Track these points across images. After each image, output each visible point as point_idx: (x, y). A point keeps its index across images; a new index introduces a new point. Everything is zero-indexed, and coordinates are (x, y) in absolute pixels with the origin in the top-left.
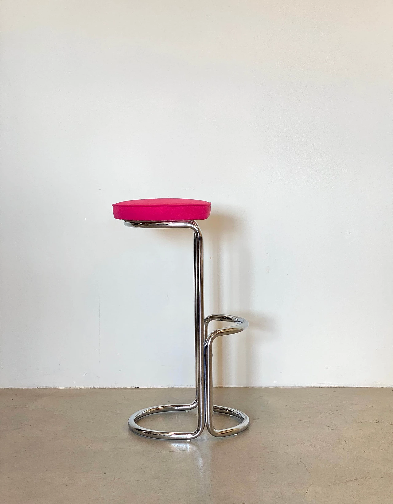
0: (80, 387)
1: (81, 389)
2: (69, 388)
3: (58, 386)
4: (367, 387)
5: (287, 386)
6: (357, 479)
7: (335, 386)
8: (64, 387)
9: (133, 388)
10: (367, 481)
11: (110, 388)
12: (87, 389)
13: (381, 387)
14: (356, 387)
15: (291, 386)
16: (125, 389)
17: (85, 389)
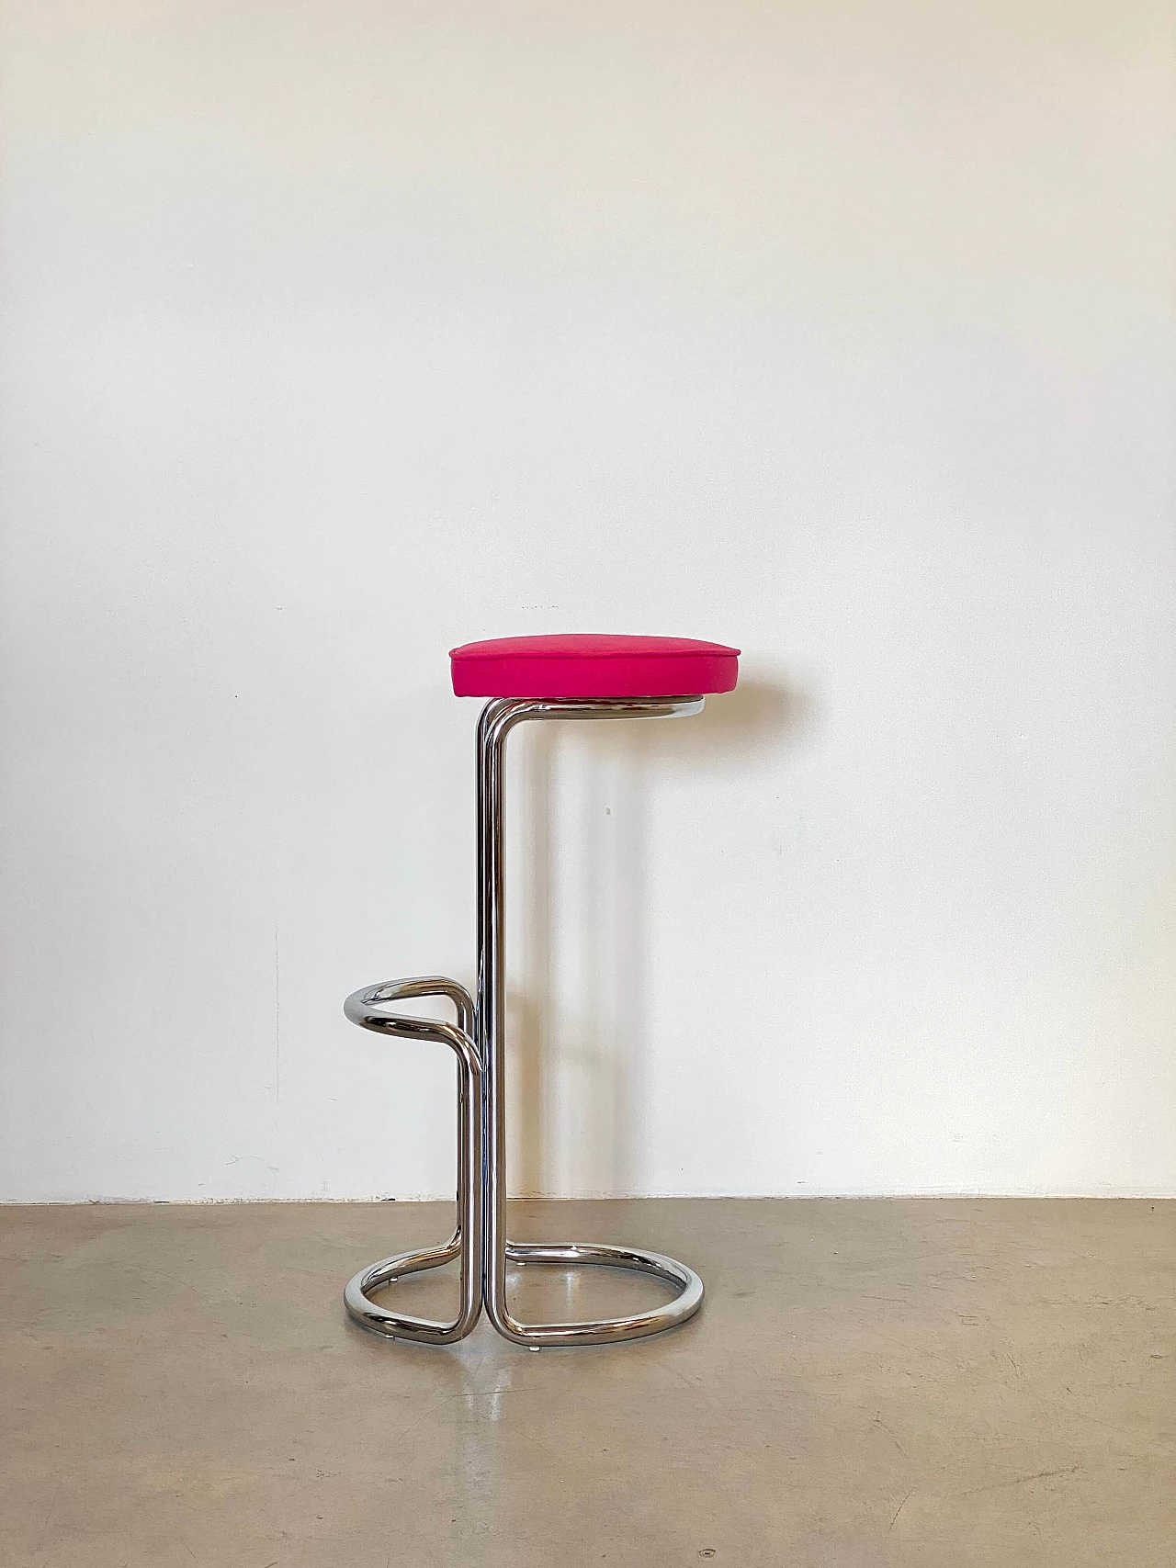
0: (218, 1198)
1: (220, 1205)
2: (184, 1202)
3: (153, 1196)
4: (1076, 1196)
5: (838, 1195)
6: (1048, 1474)
7: (981, 1193)
8: (172, 1200)
9: (378, 1201)
10: (1077, 1480)
11: (309, 1201)
12: (238, 1205)
13: (1116, 1196)
14: (1043, 1196)
15: (848, 1194)
16: (354, 1205)
17: (232, 1205)
